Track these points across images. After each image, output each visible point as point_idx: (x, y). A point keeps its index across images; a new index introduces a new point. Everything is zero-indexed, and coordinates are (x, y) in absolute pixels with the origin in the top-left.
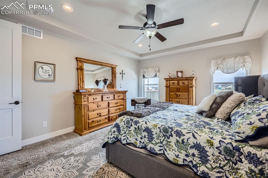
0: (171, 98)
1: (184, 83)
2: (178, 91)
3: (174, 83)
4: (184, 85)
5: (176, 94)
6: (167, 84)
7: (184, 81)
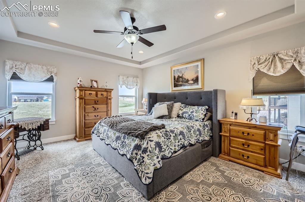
0: (86, 113)
1: (103, 94)
2: (96, 104)
3: (91, 94)
4: (102, 97)
5: (93, 107)
6: (82, 94)
7: (102, 93)
